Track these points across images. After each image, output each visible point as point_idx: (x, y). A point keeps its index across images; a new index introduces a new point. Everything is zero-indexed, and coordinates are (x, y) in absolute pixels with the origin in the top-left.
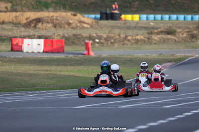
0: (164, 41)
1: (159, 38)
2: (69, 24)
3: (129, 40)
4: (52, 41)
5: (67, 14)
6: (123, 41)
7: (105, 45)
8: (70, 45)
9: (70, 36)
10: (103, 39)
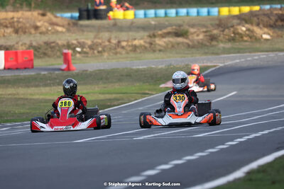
0: (173, 46)
1: (165, 42)
2: (36, 28)
3: (123, 47)
4: (16, 53)
5: (32, 14)
6: (115, 49)
7: (89, 55)
8: (40, 57)
9: (41, 45)
10: (87, 47)
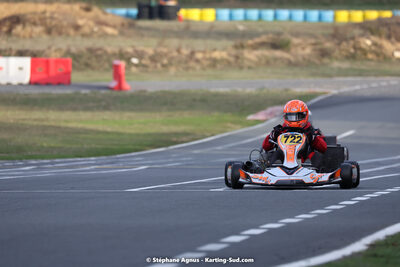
0: (268, 63)
2: (77, 28)
4: (47, 62)
5: (71, 8)
6: (186, 62)
7: (150, 70)
10: (147, 57)
